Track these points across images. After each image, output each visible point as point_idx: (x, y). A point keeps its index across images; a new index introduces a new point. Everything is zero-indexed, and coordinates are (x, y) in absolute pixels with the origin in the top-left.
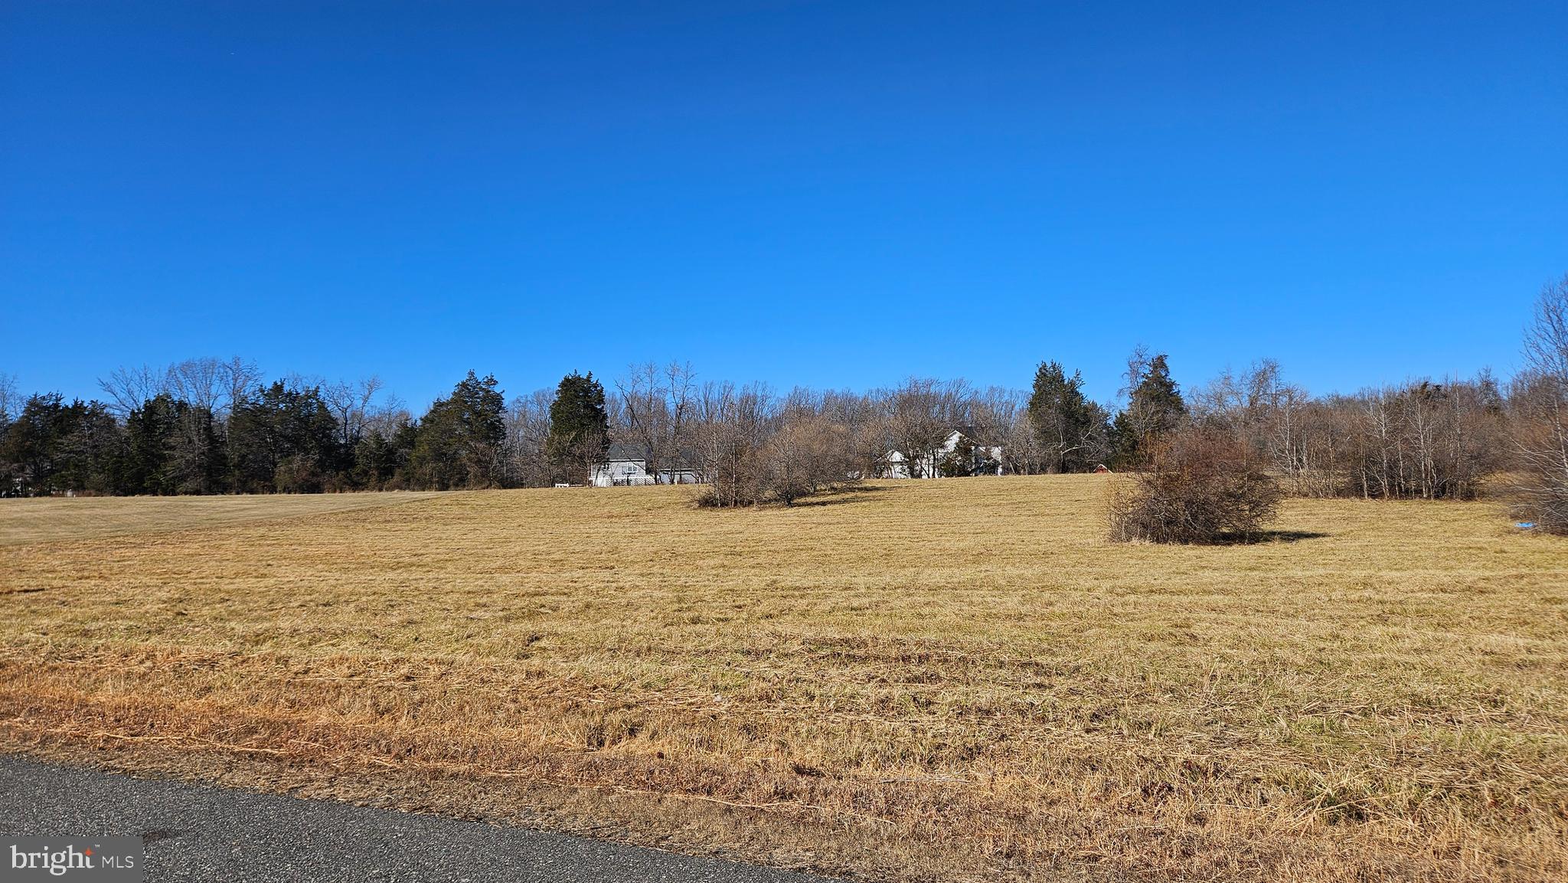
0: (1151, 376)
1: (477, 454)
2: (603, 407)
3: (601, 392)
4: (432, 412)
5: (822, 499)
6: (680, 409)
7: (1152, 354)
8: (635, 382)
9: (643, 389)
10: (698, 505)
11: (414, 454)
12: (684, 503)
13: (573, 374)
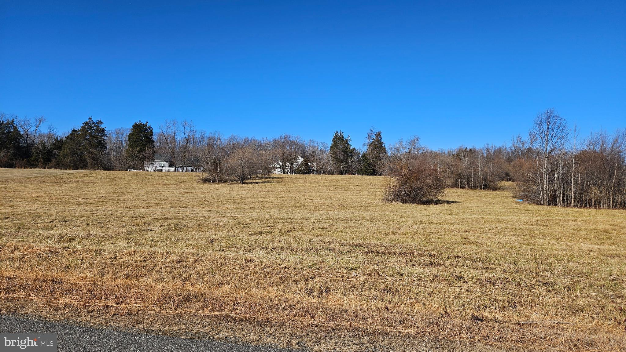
0: (375, 139)
1: (93, 154)
2: (152, 137)
3: (152, 130)
4: (71, 134)
5: (255, 181)
6: (188, 140)
7: (376, 131)
8: (168, 127)
9: (170, 131)
10: (202, 181)
11: (62, 153)
12: (195, 180)
13: (139, 122)
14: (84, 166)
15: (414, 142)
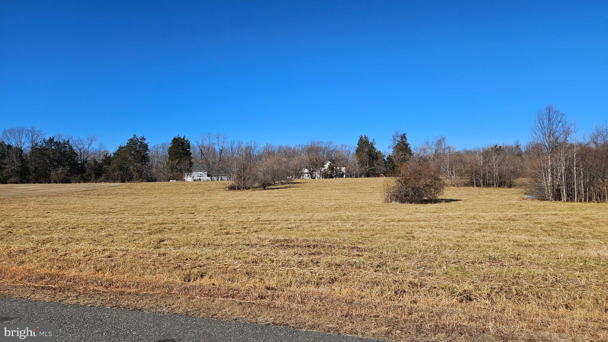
0: (400, 141)
1: (137, 168)
2: (190, 150)
3: (189, 144)
4: (118, 151)
5: (277, 187)
6: (221, 151)
7: (401, 133)
8: (203, 140)
9: (206, 143)
10: (228, 189)
11: (110, 168)
12: (222, 188)
13: (177, 136)
14: (130, 179)
15: (439, 143)
